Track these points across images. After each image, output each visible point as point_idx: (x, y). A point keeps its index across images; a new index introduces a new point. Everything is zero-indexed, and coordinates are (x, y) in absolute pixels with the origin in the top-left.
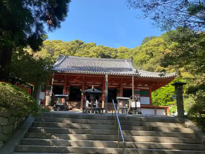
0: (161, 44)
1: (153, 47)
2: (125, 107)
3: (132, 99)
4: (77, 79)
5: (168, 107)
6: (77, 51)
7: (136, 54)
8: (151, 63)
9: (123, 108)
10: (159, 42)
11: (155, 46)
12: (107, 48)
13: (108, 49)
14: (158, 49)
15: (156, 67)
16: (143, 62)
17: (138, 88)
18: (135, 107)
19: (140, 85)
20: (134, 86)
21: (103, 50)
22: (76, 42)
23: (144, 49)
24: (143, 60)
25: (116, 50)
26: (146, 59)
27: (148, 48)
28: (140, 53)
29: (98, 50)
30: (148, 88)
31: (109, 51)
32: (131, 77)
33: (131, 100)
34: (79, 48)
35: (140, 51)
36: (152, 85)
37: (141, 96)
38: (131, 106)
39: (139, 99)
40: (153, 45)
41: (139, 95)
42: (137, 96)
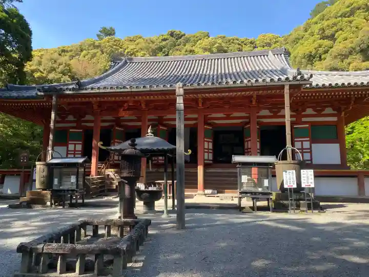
0: (359, 9)
1: (338, 19)
2: (260, 190)
3: (284, 158)
6: (171, 51)
7: (296, 41)
8: (336, 57)
9: (255, 193)
10: (355, 5)
11: (343, 15)
12: (233, 40)
13: (235, 41)
14: (351, 22)
15: (349, 64)
16: (314, 58)
17: (304, 119)
18: (295, 186)
19: (309, 111)
20: (291, 116)
21: (223, 45)
22: (169, 36)
23: (316, 28)
24: (313, 53)
25: (251, 43)
26: (321, 50)
27: (326, 23)
28: (307, 39)
29: (213, 45)
30: (335, 119)
31: (239, 44)
32: (282, 87)
33: (281, 162)
34: (175, 46)
35: (306, 33)
36: (346, 109)
37: (314, 141)
38: (282, 184)
39: (309, 151)
40: (339, 15)
41: (308, 139)
42: (302, 141)
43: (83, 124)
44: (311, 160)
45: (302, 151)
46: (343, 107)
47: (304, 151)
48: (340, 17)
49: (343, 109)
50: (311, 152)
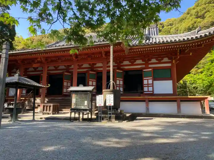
1: (207, 5)
4: (37, 63)
5: (207, 98)
11: (210, 3)
17: (150, 66)
19: (153, 60)
24: (191, 27)
27: (199, 8)
30: (169, 65)
36: (175, 58)
37: (155, 79)
39: (152, 85)
40: (207, 2)
41: (151, 78)
42: (148, 80)
43: (28, 73)
44: (153, 91)
45: (148, 85)
46: (173, 57)
47: (149, 85)
48: (207, 4)
49: (173, 59)
50: (153, 86)
